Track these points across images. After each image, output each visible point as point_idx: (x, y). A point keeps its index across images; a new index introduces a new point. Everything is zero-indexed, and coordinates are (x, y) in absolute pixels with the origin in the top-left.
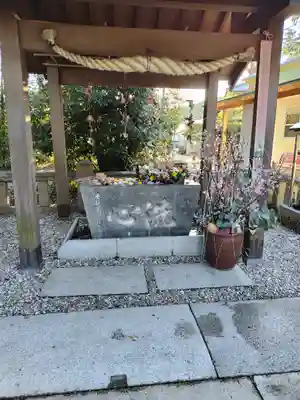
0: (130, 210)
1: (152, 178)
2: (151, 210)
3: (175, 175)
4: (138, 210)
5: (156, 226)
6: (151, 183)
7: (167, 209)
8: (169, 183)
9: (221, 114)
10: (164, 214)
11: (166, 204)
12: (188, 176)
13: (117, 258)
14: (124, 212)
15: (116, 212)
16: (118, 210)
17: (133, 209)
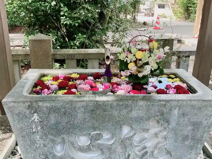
0: (94, 139)
14: (84, 141)
15: (69, 141)
16: (72, 139)
17: (99, 136)
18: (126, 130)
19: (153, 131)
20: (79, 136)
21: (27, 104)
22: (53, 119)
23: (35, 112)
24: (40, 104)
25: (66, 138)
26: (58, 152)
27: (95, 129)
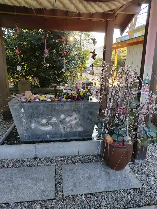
0: (49, 120)
1: (65, 96)
2: (64, 119)
3: (82, 94)
4: (54, 119)
5: (68, 130)
6: (64, 100)
7: (76, 119)
8: (78, 99)
9: (113, 52)
10: (74, 122)
11: (75, 115)
12: (91, 94)
13: (35, 158)
14: (44, 121)
15: (37, 121)
16: (39, 120)
17: (51, 119)
18: (63, 116)
19: (74, 116)
20: (42, 119)
21: (19, 104)
22: (30, 111)
23: (23, 107)
24: (25, 104)
25: (36, 120)
26: (33, 127)
27: (48, 115)
